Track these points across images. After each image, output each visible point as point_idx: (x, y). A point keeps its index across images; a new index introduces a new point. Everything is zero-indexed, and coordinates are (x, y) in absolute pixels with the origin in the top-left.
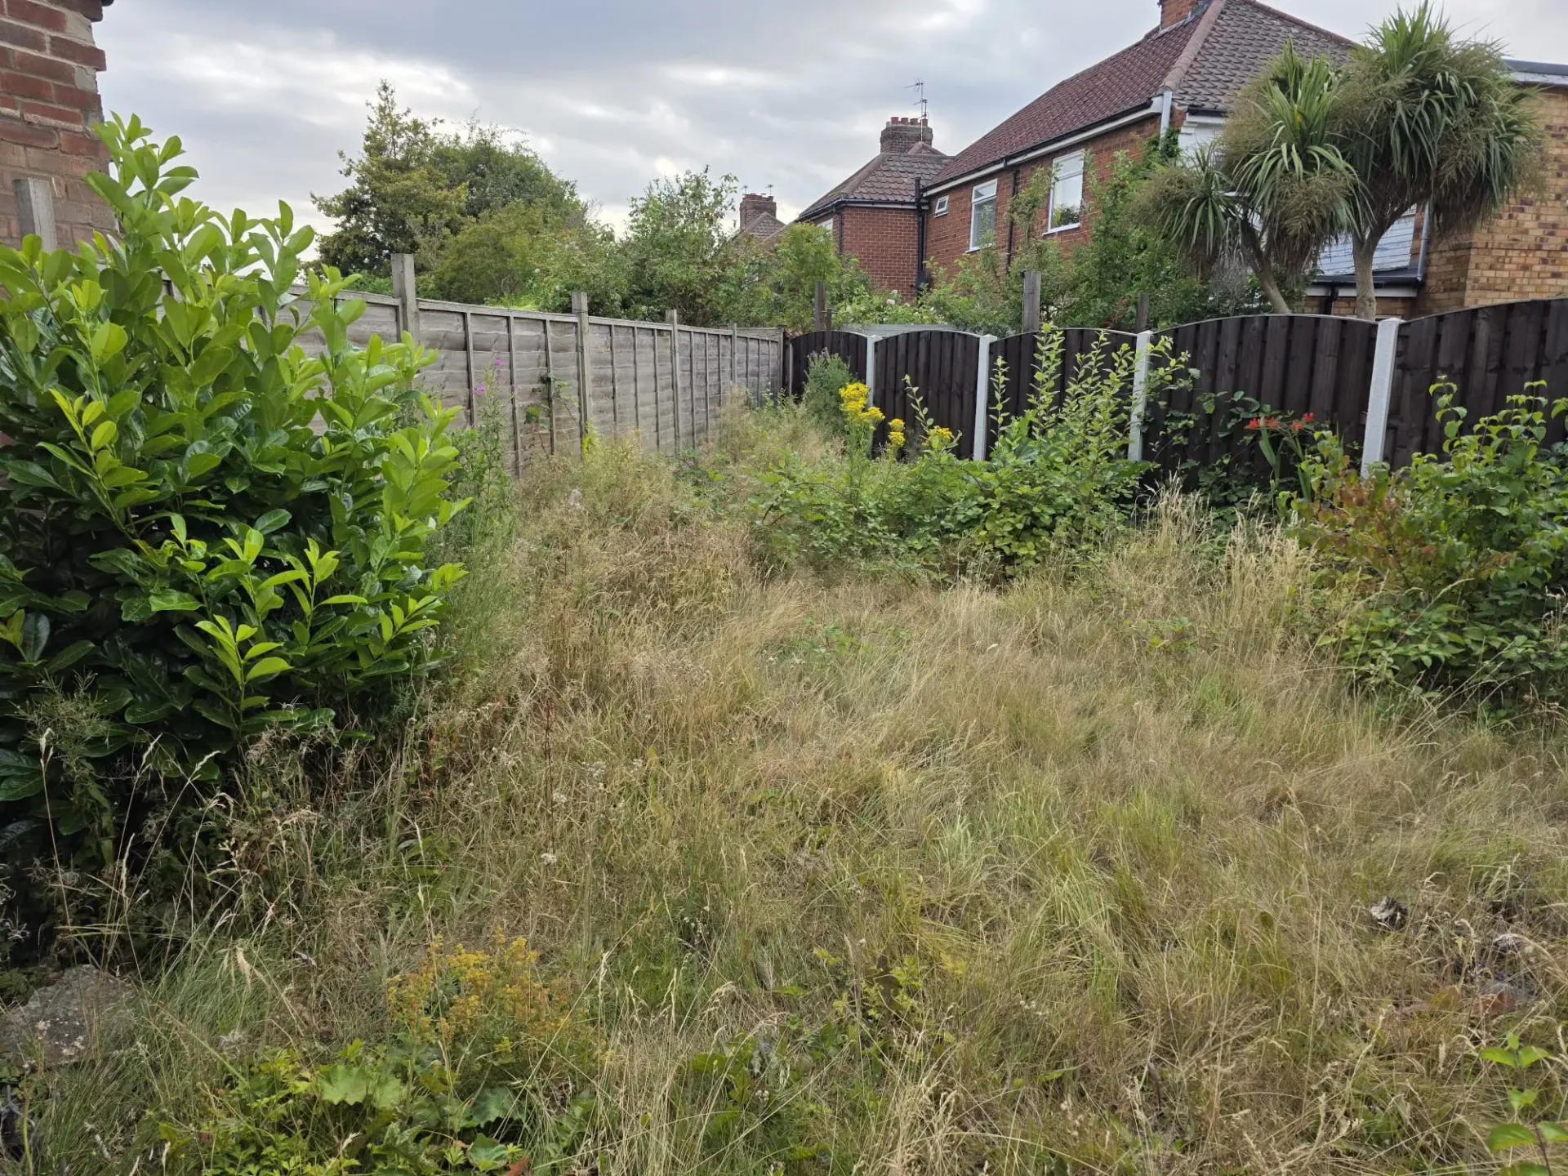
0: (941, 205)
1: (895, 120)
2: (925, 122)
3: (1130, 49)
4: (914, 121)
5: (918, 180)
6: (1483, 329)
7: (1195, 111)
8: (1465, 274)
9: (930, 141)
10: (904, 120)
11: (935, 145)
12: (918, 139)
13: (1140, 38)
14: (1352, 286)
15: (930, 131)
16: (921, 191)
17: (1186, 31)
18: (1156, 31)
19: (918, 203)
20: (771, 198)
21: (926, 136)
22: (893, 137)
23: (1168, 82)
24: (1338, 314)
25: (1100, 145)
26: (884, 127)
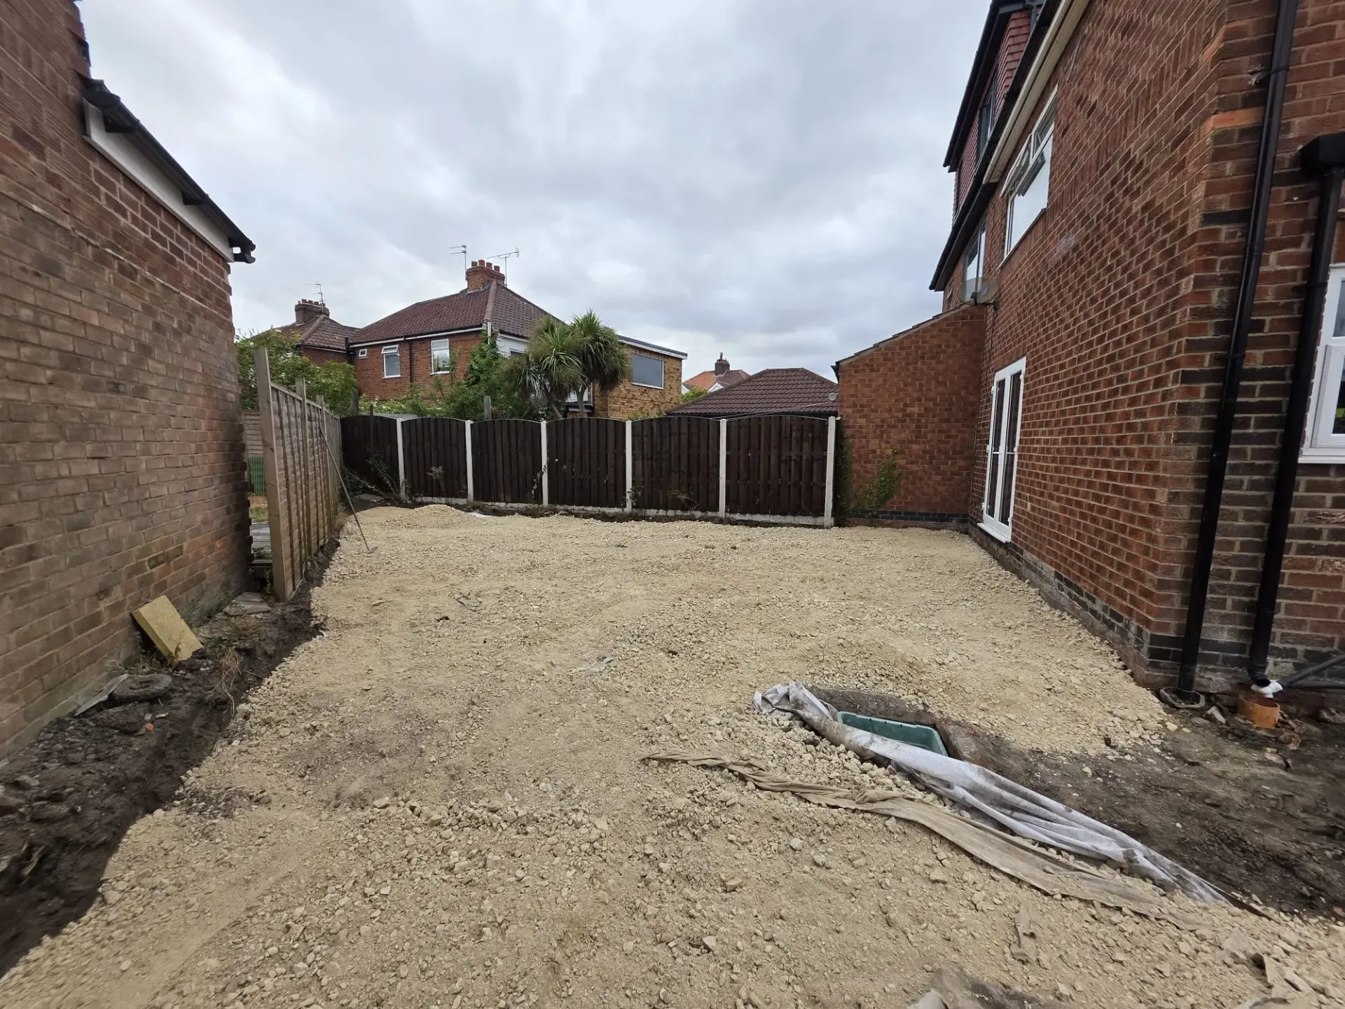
0: (363, 353)
1: (304, 301)
3: (451, 296)
4: (316, 303)
5: (347, 339)
6: (655, 424)
7: (502, 332)
8: (607, 404)
9: (328, 315)
11: (331, 317)
12: (321, 313)
13: (456, 292)
14: (577, 407)
15: (325, 309)
16: (348, 344)
17: (483, 295)
19: (348, 350)
21: (325, 312)
23: (487, 318)
24: (570, 417)
25: (456, 339)
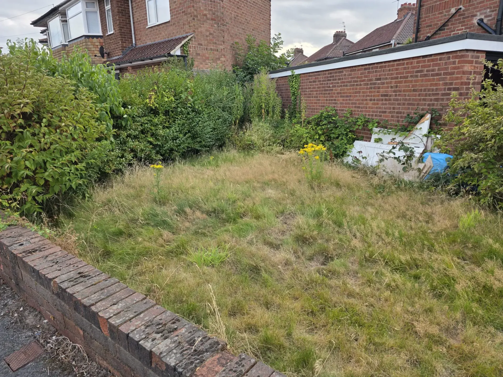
1: (337, 32)
2: (345, 32)
3: (391, 23)
4: (342, 32)
5: (344, 52)
9: (346, 37)
10: (339, 32)
12: (343, 36)
13: (393, 21)
15: (346, 34)
16: (344, 54)
17: (401, 21)
18: (396, 20)
20: (302, 49)
21: (345, 35)
22: (337, 36)
23: (394, 38)
26: (334, 33)
